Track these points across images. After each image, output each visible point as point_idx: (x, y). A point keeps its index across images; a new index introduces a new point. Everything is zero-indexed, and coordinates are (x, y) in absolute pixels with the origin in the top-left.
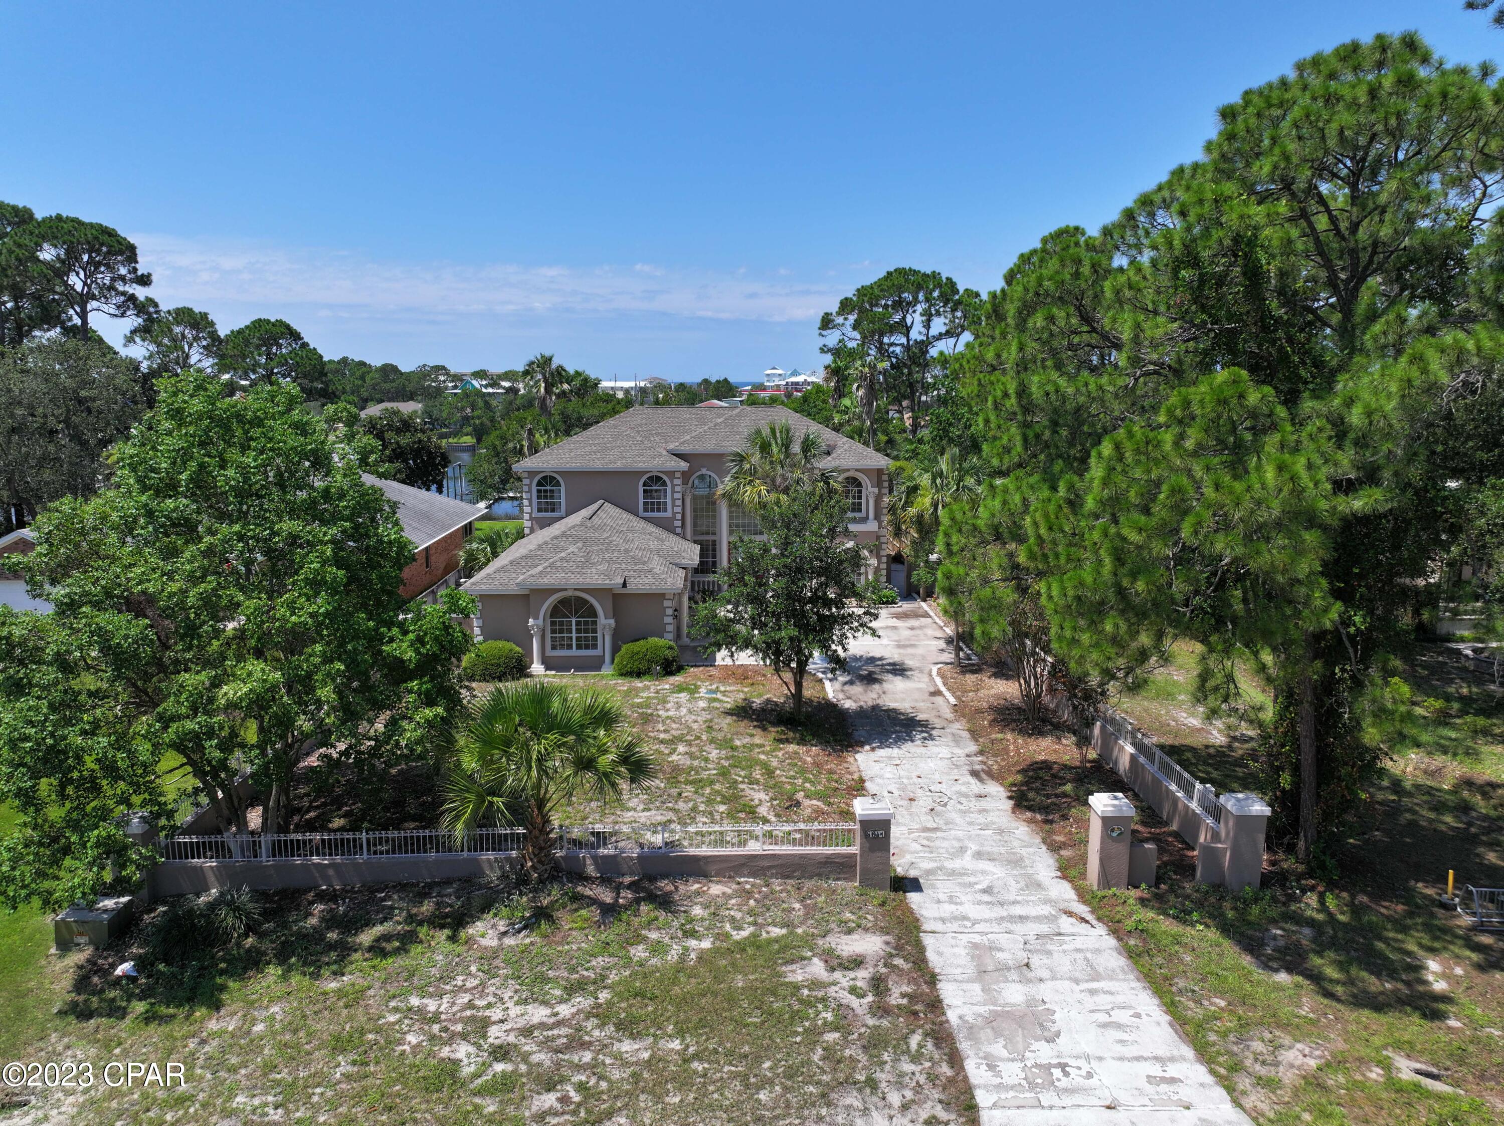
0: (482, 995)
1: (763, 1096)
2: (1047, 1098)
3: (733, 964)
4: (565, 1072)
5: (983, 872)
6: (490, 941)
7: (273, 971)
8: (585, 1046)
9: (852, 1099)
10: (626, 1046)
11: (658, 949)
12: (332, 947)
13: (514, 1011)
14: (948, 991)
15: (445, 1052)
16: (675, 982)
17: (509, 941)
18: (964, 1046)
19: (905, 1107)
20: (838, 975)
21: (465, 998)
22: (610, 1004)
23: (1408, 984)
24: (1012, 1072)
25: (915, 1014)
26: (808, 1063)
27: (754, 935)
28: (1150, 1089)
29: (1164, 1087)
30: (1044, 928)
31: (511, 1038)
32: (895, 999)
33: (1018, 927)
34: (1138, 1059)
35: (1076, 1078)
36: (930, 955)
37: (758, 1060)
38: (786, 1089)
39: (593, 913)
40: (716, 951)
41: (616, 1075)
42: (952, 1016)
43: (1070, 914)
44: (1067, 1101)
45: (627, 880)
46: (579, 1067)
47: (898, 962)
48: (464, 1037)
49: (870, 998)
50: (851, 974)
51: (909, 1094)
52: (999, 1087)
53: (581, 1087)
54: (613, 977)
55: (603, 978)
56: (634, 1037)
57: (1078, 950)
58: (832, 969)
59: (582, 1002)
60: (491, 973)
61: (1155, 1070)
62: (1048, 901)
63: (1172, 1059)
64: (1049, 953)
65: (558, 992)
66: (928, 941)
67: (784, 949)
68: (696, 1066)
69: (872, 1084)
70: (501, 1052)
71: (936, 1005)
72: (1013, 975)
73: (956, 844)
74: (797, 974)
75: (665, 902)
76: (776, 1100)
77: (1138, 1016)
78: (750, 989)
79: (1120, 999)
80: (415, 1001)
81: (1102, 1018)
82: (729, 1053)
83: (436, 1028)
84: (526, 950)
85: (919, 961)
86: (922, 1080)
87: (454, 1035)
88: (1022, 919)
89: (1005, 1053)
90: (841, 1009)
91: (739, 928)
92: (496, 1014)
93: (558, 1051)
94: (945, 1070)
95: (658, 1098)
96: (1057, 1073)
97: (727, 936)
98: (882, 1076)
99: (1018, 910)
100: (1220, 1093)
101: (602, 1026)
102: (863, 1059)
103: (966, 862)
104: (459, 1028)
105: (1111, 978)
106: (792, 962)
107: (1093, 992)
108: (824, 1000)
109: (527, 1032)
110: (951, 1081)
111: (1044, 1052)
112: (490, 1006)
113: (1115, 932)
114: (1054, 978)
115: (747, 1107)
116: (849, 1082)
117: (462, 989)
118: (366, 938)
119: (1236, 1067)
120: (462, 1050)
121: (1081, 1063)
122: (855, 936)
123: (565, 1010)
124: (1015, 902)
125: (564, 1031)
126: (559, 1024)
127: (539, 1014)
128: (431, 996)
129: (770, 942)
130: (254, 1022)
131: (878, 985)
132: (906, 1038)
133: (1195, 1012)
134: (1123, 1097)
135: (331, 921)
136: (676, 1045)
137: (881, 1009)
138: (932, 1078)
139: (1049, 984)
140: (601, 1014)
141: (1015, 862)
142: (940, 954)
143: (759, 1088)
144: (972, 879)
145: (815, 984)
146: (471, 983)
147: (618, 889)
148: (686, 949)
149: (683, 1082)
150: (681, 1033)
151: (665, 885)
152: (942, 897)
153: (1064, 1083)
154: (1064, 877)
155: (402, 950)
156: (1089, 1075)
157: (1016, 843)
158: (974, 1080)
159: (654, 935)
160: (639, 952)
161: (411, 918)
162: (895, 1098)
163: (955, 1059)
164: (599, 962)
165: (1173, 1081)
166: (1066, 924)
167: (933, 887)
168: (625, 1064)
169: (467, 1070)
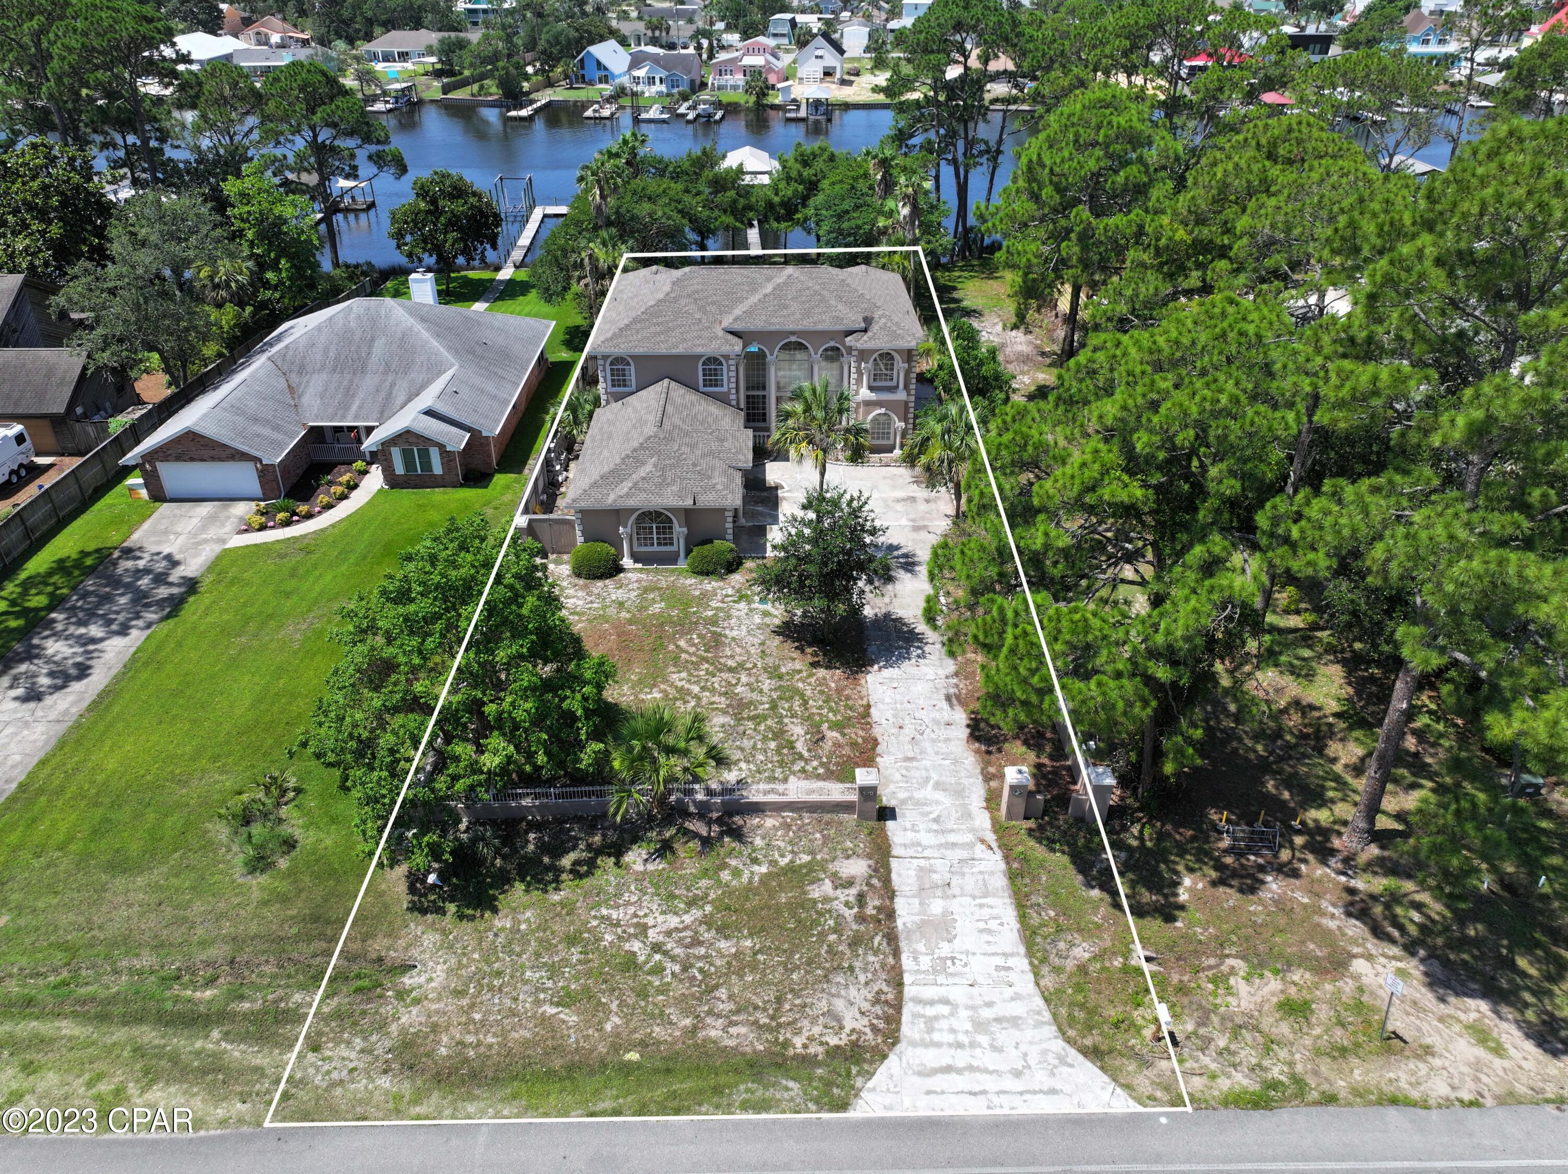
0: (641, 907)
1: (795, 976)
2: (941, 979)
3: (779, 885)
4: (692, 961)
5: (937, 802)
6: (639, 867)
7: (519, 887)
8: (700, 943)
9: (840, 979)
10: (723, 944)
11: (737, 873)
12: (548, 869)
13: (660, 919)
14: (901, 905)
15: (627, 946)
16: (747, 898)
17: (651, 867)
18: (903, 944)
19: (867, 983)
20: (839, 892)
21: (631, 910)
22: (712, 915)
23: (1166, 896)
24: (925, 962)
25: (879, 921)
26: (819, 955)
27: (792, 861)
28: (995, 974)
29: (1003, 973)
30: (964, 854)
31: (661, 938)
32: (870, 911)
33: (949, 853)
34: (993, 954)
35: (958, 967)
36: (894, 876)
37: (793, 953)
38: (807, 972)
39: (695, 845)
40: (769, 875)
41: (718, 962)
42: (899, 923)
43: (983, 841)
44: (951, 981)
45: (715, 815)
46: (700, 958)
47: (875, 881)
48: (636, 936)
49: (856, 910)
50: (847, 891)
51: (870, 975)
52: (918, 972)
53: (701, 970)
54: (712, 896)
55: (707, 895)
56: (727, 938)
57: (981, 873)
58: (836, 888)
59: (696, 913)
60: (643, 892)
61: (1000, 961)
62: (972, 830)
63: (1012, 955)
64: (963, 874)
65: (682, 906)
66: (894, 863)
67: (811, 871)
68: (761, 957)
69: (851, 969)
70: (657, 948)
71: (891, 915)
72: (939, 892)
73: (924, 774)
74: (815, 892)
75: (738, 834)
76: (801, 979)
77: (1002, 924)
78: (789, 904)
79: (995, 912)
80: (604, 912)
81: (982, 925)
82: (777, 948)
83: (619, 930)
84: (660, 873)
85: (887, 881)
86: (877, 966)
87: (630, 935)
88: (954, 845)
89: (923, 950)
90: (839, 917)
91: (782, 856)
92: (650, 921)
93: (687, 947)
94: (891, 960)
95: (741, 977)
96: (949, 963)
97: (776, 862)
98: (857, 964)
99: (952, 838)
100: (1031, 976)
101: (709, 930)
102: (848, 952)
103: (928, 792)
104: (632, 930)
105: (995, 895)
106: (812, 883)
107: (981, 906)
108: (830, 911)
109: (669, 933)
110: (893, 967)
111: (945, 949)
112: (646, 915)
113: (1007, 858)
114: (962, 895)
115: (786, 983)
116: (839, 968)
117: (628, 903)
118: (566, 861)
119: (1044, 960)
120: (636, 946)
121: (963, 957)
122: (851, 861)
123: (688, 919)
124: (952, 831)
125: (689, 933)
126: (686, 928)
127: (673, 921)
128: (612, 907)
129: (801, 866)
130: (519, 922)
131: (861, 899)
132: (872, 938)
133: (1035, 920)
134: (980, 980)
135: (543, 848)
136: (748, 943)
137: (861, 918)
138: (883, 965)
139: (958, 900)
140: (707, 921)
141: (959, 792)
142: (899, 875)
143: (793, 971)
144: (928, 809)
145: (826, 900)
146: (634, 899)
147: (709, 823)
148: (752, 873)
149: (754, 967)
150: (751, 935)
151: (738, 820)
152: (908, 825)
153: (951, 970)
154: (987, 808)
155: (589, 874)
156: (966, 965)
157: (963, 774)
158: (904, 967)
159: (733, 862)
160: (725, 875)
161: (589, 847)
162: (862, 978)
163: (897, 953)
164: (704, 883)
165: (1009, 969)
166: (980, 849)
167: (904, 816)
168: (723, 956)
169: (642, 959)
